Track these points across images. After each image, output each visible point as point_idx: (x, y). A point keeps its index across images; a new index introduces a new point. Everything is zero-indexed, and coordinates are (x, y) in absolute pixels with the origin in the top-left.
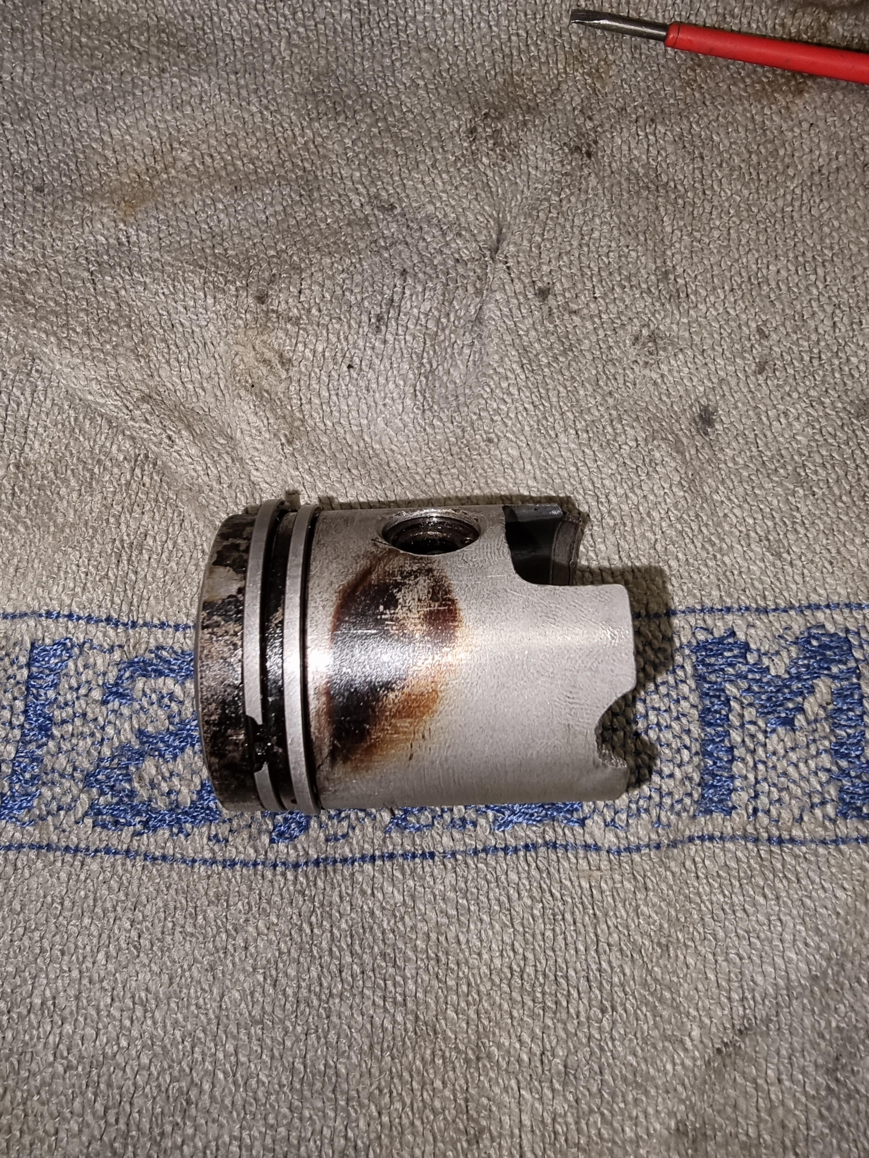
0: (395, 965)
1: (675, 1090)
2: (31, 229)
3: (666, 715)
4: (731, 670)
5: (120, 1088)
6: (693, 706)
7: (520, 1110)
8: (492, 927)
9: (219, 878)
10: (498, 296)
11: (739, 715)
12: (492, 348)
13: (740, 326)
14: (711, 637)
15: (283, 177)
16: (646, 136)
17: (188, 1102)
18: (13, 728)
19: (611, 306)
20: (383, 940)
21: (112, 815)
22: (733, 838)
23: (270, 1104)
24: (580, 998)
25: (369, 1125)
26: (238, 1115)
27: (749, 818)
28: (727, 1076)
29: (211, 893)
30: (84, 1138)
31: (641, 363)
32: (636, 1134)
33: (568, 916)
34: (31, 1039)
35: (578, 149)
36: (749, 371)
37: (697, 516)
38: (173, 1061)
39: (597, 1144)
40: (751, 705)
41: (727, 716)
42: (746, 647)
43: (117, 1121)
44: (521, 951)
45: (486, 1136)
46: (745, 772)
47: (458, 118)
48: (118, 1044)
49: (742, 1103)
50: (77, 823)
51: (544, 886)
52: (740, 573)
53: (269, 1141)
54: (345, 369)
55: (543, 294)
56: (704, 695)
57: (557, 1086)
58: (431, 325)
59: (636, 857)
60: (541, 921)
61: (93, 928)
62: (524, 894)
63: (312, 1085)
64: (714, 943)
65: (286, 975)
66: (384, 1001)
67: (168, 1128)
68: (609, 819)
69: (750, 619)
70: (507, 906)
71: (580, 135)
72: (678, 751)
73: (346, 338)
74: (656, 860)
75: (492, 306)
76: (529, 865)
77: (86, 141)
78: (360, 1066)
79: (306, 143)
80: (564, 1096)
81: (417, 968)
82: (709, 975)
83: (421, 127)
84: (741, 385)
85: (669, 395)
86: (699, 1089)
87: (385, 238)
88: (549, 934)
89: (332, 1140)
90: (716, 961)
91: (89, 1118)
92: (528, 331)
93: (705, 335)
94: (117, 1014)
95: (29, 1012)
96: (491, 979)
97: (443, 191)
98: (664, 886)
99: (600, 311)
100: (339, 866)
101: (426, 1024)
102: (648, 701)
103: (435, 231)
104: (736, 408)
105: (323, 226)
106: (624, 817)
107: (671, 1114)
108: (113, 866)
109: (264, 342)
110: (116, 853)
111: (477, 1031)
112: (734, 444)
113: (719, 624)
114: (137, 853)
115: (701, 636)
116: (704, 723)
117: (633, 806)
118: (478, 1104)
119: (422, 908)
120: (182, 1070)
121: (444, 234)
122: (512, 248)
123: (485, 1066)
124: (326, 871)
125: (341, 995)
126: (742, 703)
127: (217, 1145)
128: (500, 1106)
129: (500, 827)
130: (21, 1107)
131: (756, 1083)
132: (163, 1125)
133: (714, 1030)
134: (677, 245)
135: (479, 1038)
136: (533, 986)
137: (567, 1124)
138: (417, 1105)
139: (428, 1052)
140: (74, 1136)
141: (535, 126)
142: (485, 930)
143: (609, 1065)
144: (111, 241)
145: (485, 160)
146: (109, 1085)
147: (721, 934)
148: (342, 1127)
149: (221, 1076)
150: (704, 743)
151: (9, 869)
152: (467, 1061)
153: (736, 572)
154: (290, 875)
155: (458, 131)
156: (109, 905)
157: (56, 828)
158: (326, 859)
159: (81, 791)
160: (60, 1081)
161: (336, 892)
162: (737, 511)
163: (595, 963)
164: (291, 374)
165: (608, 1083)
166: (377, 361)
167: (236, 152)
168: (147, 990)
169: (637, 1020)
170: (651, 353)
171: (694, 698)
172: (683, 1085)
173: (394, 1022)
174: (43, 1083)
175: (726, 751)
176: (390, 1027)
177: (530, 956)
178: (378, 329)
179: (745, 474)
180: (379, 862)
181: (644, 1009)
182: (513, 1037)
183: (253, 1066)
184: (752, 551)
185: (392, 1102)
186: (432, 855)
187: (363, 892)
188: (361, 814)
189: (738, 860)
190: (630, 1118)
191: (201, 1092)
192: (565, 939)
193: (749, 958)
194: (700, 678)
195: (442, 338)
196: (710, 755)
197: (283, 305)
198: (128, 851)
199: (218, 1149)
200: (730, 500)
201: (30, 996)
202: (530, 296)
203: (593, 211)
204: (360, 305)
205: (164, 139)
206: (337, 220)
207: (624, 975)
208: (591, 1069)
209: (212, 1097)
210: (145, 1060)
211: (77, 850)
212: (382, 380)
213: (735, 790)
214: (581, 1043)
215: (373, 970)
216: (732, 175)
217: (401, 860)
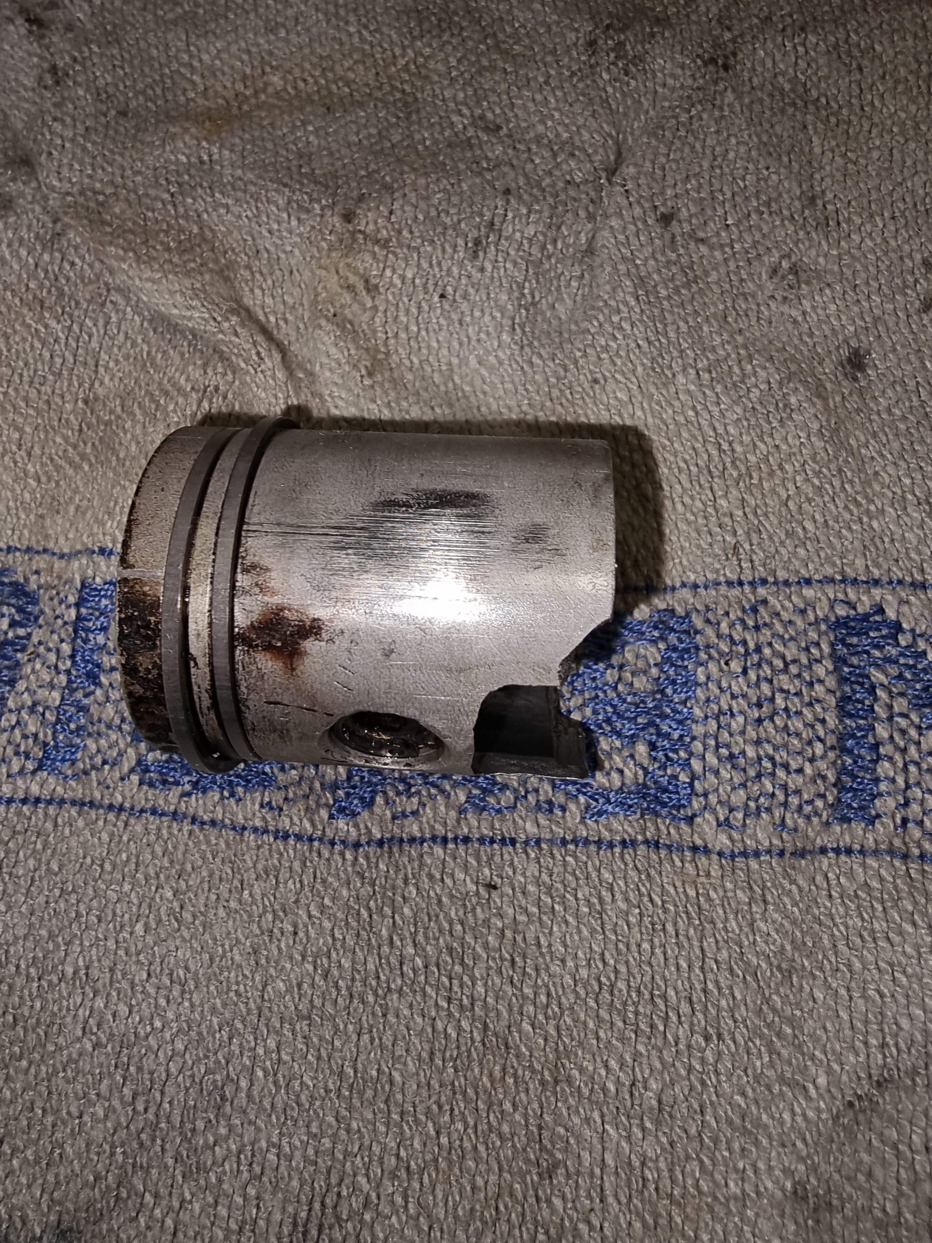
0: (462, 963)
1: (794, 1145)
2: (112, 152)
3: (796, 700)
4: (877, 653)
5: (152, 1073)
6: (829, 691)
7: (604, 1149)
8: (579, 932)
9: (270, 850)
10: (614, 222)
11: (887, 705)
12: (604, 276)
13: (901, 258)
14: (852, 612)
15: (381, 100)
16: (795, 47)
17: (223, 1098)
18: (58, 673)
19: (746, 236)
20: (451, 932)
21: (161, 773)
22: (876, 852)
23: (315, 1111)
24: (680, 1023)
25: (425, 1144)
26: (278, 1119)
27: (896, 828)
28: (859, 1136)
29: (260, 866)
30: (109, 1125)
31: (779, 298)
32: (743, 1191)
33: (670, 927)
34: (60, 1010)
35: (713, 61)
36: (912, 310)
37: (840, 471)
38: (208, 1050)
39: (694, 1197)
40: (902, 694)
41: (872, 706)
42: (897, 627)
43: (146, 1110)
44: (612, 962)
45: (561, 1171)
46: (892, 774)
47: (577, 30)
48: (152, 1024)
49: (878, 1172)
50: (122, 779)
51: (643, 889)
52: (893, 540)
53: (311, 1152)
54: (436, 299)
55: (666, 219)
56: (843, 680)
57: (648, 1125)
58: (535, 251)
59: (754, 864)
60: (637, 929)
61: (133, 895)
62: (618, 896)
63: (361, 1093)
64: (848, 975)
65: (340, 966)
66: (449, 1003)
67: (200, 1124)
68: (722, 818)
69: (903, 594)
70: (598, 907)
71: (716, 46)
72: (810, 743)
73: (439, 264)
74: (778, 869)
75: (606, 233)
76: (626, 864)
77: (175, 66)
78: (417, 1074)
79: (407, 63)
80: (656, 1136)
81: (489, 968)
82: (841, 1013)
83: (535, 42)
84: (901, 325)
85: (811, 335)
86: (824, 1147)
87: (487, 159)
88: (646, 946)
89: (381, 1158)
90: (851, 998)
91: (116, 1103)
92: (646, 259)
93: (859, 267)
94: (152, 991)
95: (60, 980)
96: (575, 991)
97: (555, 109)
98: (786, 900)
99: (732, 240)
100: (406, 847)
101: (496, 1035)
102: (775, 682)
103: (547, 154)
104: (895, 350)
105: (420, 147)
106: (740, 816)
107: (788, 1172)
108: (159, 829)
109: (348, 265)
110: (163, 814)
111: (556, 1050)
112: (890, 393)
113: (864, 598)
114: (185, 816)
115: (841, 611)
116: (842, 712)
117: (752, 804)
118: (554, 1133)
119: (498, 901)
120: (217, 1062)
121: (555, 155)
122: (632, 170)
123: (563, 1090)
124: (390, 852)
125: (400, 991)
126: (890, 692)
127: (253, 1150)
128: (579, 1139)
129: (593, 816)
130: (45, 1083)
131: (897, 1149)
132: (195, 1120)
133: (845, 1078)
134: (828, 168)
135: (558, 1058)
136: (625, 1004)
137: (658, 1170)
138: (483, 1127)
139: (497, 1068)
140: (98, 1121)
141: (664, 38)
142: (571, 935)
143: (712, 1104)
144: (193, 160)
145: (605, 76)
146: (140, 1069)
147: (857, 965)
148: (393, 1144)
149: (260, 1074)
150: (841, 738)
151: (49, 825)
152: (543, 1083)
153: (886, 540)
154: (349, 856)
155: (575, 44)
156: (152, 872)
157: (99, 784)
158: (391, 839)
159: (128, 745)
160: (88, 1059)
161: (401, 876)
162: (891, 469)
163: (700, 982)
164: (377, 303)
165: (709, 1125)
166: (471, 291)
167: (330, 75)
168: (187, 968)
169: (748, 1053)
170: (791, 287)
171: (831, 682)
172: (804, 1140)
173: (459, 1029)
174: (70, 1060)
175: (870, 748)
176: (454, 1035)
177: (623, 969)
178: (475, 253)
179: (902, 426)
180: (451, 846)
181: (758, 1042)
182: (598, 1060)
183: (296, 1066)
184: (908, 515)
185: (452, 1121)
186: (513, 842)
187: (431, 877)
188: (433, 791)
189: (882, 880)
190: (736, 1170)
191: (238, 1089)
192: (665, 953)
193: (893, 996)
194: (839, 661)
195: (547, 266)
196: (850, 752)
197: (371, 227)
198: (175, 813)
199: (253, 1155)
200: (882, 456)
201: (62, 963)
202: (650, 221)
203: (728, 129)
204: (455, 227)
205: (255, 63)
206: (436, 142)
207: (734, 998)
208: (689, 1107)
209: (249, 1096)
210: (180, 1046)
211: (121, 809)
212: (477, 314)
213: (880, 795)
214: (679, 1075)
215: (438, 966)
216: (896, 88)
217: (476, 845)
